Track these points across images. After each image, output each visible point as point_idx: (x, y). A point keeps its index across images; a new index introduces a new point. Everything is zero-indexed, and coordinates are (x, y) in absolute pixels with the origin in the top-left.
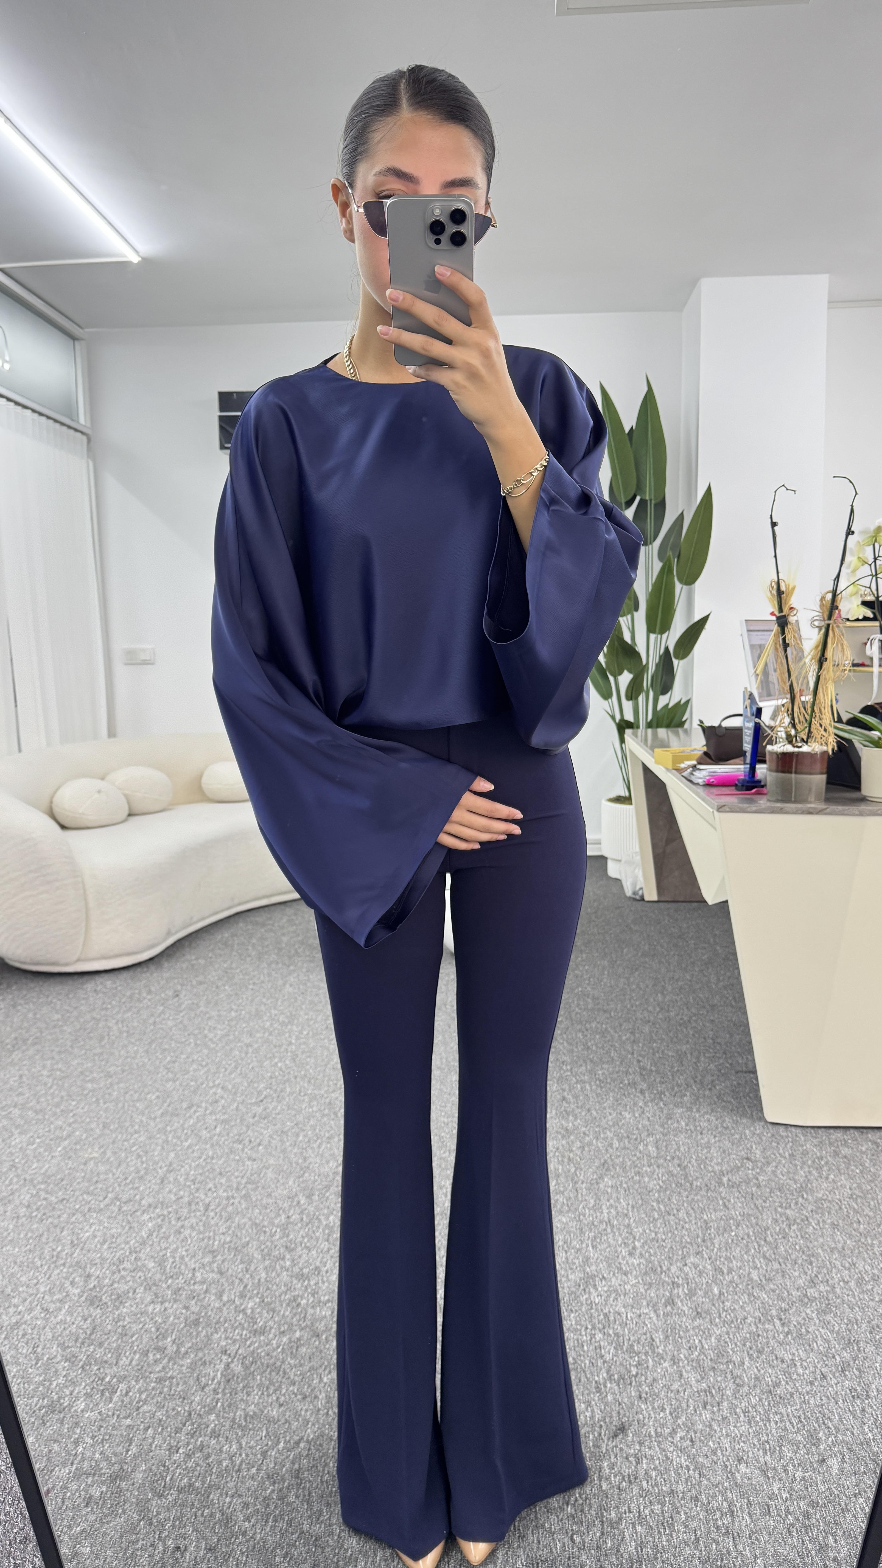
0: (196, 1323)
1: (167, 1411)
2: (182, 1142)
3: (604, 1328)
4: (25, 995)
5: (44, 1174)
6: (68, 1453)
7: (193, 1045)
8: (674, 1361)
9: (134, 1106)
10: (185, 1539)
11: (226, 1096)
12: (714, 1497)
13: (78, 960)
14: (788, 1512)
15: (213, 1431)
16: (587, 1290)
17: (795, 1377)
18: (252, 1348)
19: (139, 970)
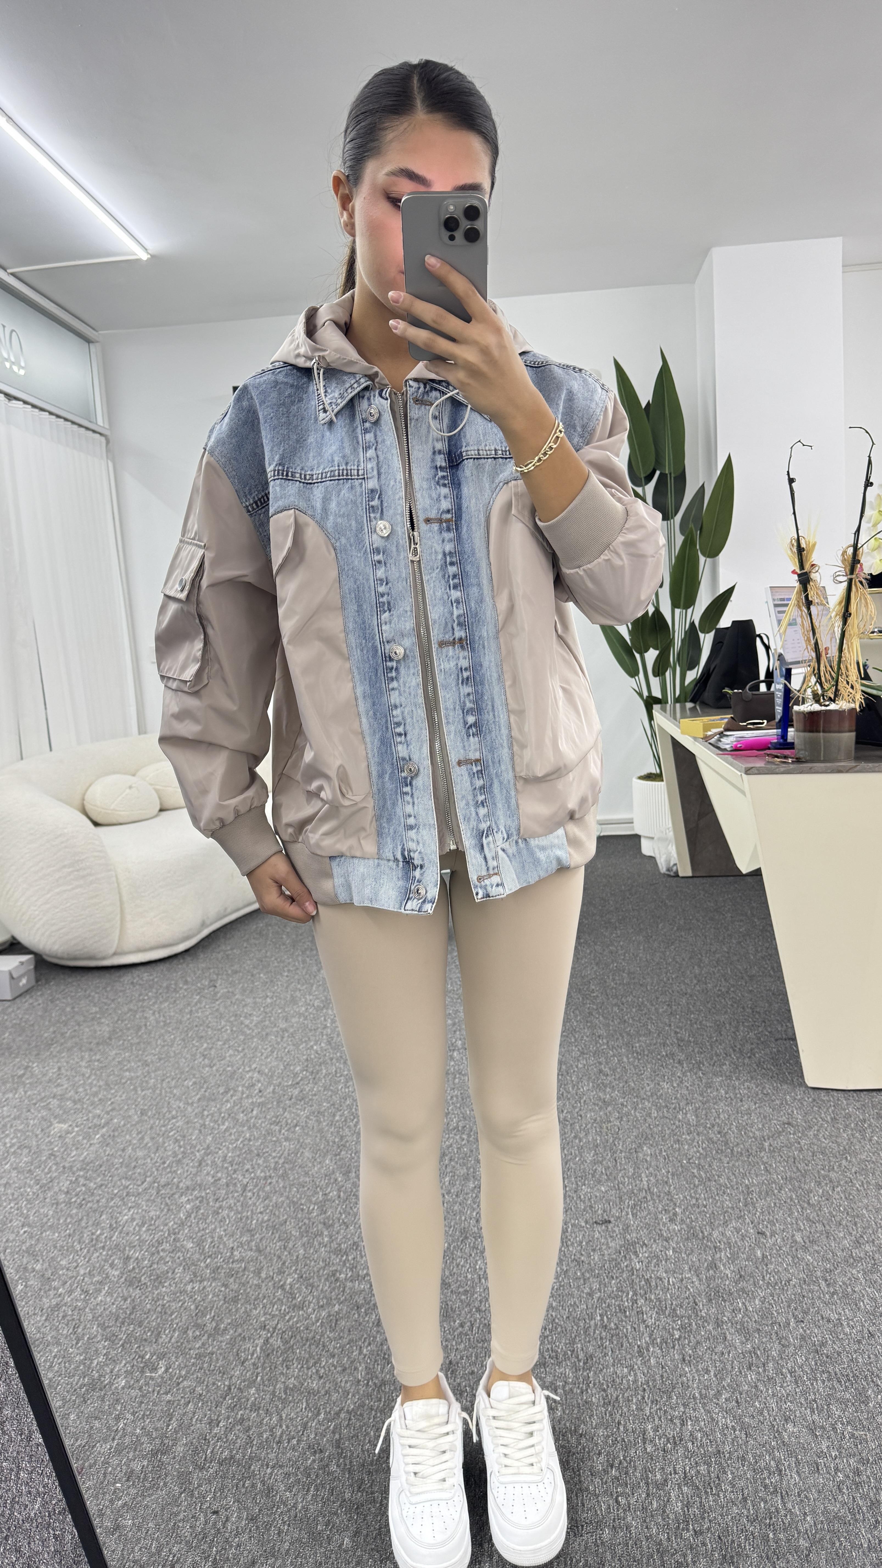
0: (235, 1300)
1: (207, 1386)
2: (219, 1125)
3: (646, 1293)
4: (64, 990)
5: (83, 1161)
6: (109, 1428)
7: (229, 1031)
8: (718, 1324)
9: (171, 1092)
10: (226, 1510)
11: (262, 1079)
12: (761, 1456)
13: (115, 954)
14: (837, 1470)
15: (254, 1404)
16: (628, 1257)
17: (842, 1336)
18: (291, 1323)
19: (175, 961)
